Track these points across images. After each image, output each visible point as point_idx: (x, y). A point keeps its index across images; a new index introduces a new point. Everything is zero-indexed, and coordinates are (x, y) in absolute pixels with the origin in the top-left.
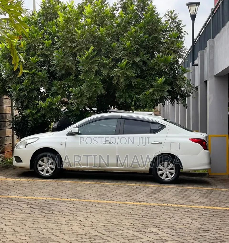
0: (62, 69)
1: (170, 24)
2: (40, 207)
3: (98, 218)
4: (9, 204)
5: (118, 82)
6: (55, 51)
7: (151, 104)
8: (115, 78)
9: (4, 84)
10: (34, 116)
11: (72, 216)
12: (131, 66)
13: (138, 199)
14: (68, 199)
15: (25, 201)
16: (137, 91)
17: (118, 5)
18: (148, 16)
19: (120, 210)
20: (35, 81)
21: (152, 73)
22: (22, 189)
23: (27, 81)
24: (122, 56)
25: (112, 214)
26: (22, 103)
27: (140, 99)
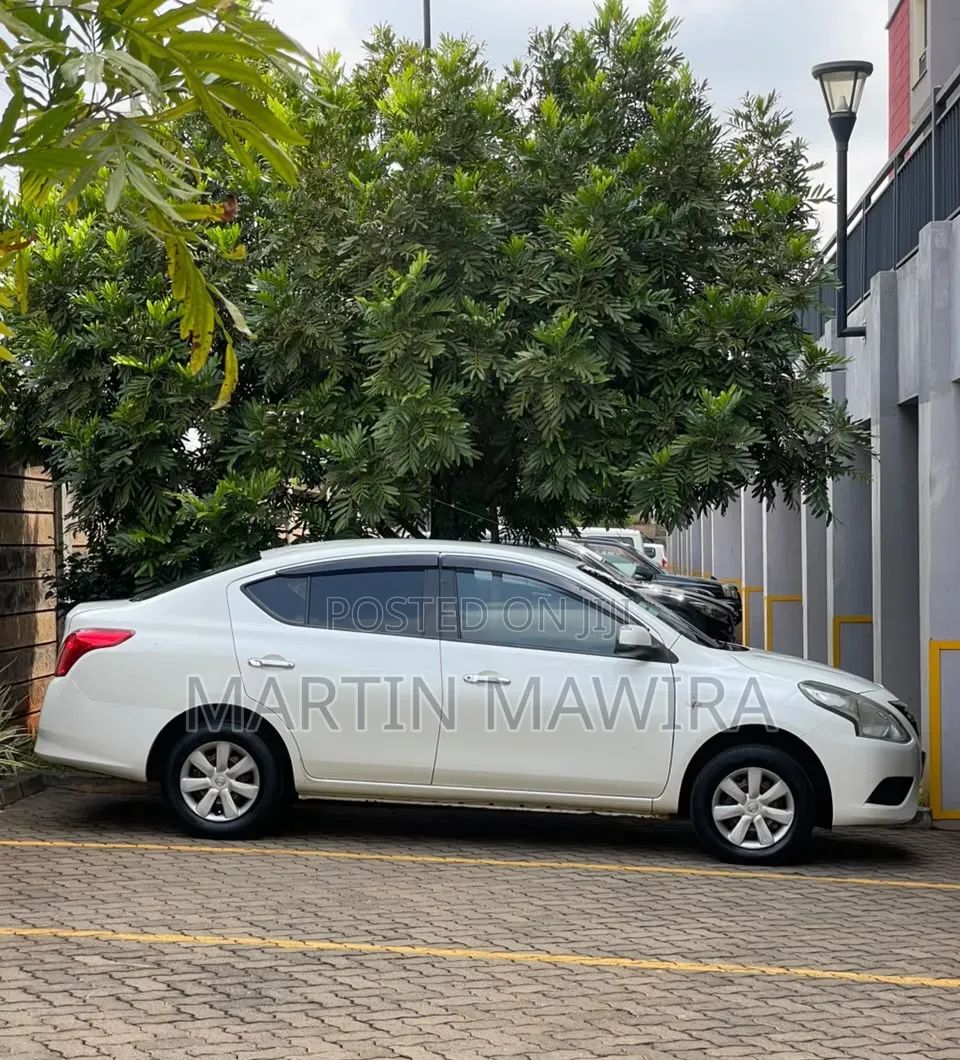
0: (286, 354)
1: (757, 156)
2: (215, 989)
3: (490, 1043)
4: (70, 972)
5: (533, 410)
6: (254, 273)
7: (678, 505)
8: (519, 391)
9: (26, 419)
10: (161, 558)
11: (368, 1035)
12: (592, 337)
13: (651, 942)
14: (331, 941)
15: (141, 954)
16: (616, 446)
17: (529, 73)
18: (669, 120)
19: (582, 1002)
20: (166, 402)
21: (682, 367)
22: (120, 892)
23: (131, 405)
24: (552, 295)
25: (547, 1019)
26: (107, 501)
27: (629, 483)
